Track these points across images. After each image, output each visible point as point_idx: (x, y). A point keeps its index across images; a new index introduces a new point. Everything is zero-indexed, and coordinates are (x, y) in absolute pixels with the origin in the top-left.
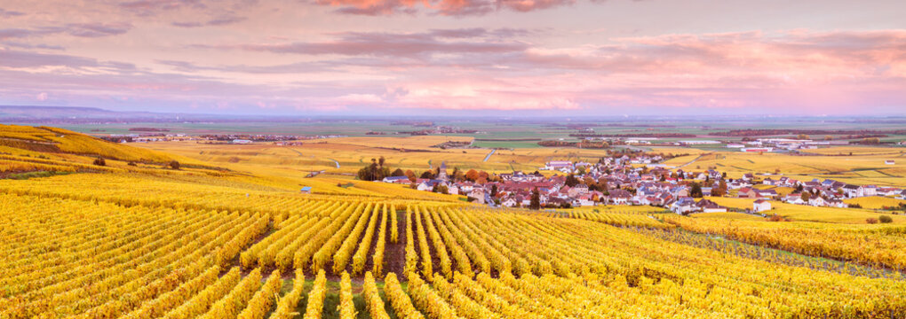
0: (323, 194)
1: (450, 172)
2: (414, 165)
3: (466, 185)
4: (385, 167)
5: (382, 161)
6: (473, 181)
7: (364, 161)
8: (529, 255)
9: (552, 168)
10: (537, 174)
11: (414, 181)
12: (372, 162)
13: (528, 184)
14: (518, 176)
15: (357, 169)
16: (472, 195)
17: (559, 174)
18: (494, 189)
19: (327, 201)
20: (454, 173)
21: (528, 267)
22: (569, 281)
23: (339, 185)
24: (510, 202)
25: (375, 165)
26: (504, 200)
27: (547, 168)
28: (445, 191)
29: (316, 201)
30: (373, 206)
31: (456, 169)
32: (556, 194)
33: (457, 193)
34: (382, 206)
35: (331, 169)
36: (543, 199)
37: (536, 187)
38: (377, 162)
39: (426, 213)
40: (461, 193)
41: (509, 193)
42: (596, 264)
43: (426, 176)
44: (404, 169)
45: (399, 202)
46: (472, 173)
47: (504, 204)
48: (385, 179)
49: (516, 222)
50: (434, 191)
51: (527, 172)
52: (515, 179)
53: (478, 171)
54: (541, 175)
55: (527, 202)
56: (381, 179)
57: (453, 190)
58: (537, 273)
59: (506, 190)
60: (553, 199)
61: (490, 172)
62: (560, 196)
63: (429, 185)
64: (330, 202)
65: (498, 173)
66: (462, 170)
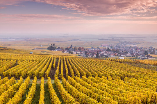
0: (36, 54)
1: (73, 48)
2: (64, 46)
3: (78, 51)
4: (55, 46)
5: (54, 45)
6: (80, 50)
7: (49, 45)
8: (92, 71)
9: (102, 46)
10: (98, 48)
11: (63, 50)
12: (51, 45)
13: (95, 51)
14: (93, 49)
15: (47, 47)
16: (80, 54)
17: (105, 48)
18: (86, 52)
19: (36, 56)
20: (75, 48)
21: (91, 74)
22: (102, 79)
23: (42, 52)
24: (90, 56)
25: (52, 46)
26: (89, 55)
27: (101, 46)
28: (72, 53)
29: (33, 56)
30: (49, 57)
31: (75, 47)
32: (103, 54)
33: (75, 54)
34: (52, 57)
35: (39, 47)
36: (99, 55)
37: (98, 52)
38: (53, 45)
39: (65, 59)
40: (76, 53)
41: (90, 53)
42: (112, 73)
43: (67, 49)
44: (60, 47)
45: (57, 56)
46: (80, 48)
47: (89, 56)
48: (55, 50)
49: (90, 61)
50: (69, 53)
51: (95, 47)
52: (92, 49)
53: (81, 47)
54: (99, 48)
55: (95, 56)
56: (54, 50)
57: (74, 53)
58: (94, 76)
59: (89, 52)
60: (103, 55)
61: (85, 47)
62: (105, 54)
63: (68, 51)
64: (37, 57)
65: (87, 48)
66: (77, 47)
